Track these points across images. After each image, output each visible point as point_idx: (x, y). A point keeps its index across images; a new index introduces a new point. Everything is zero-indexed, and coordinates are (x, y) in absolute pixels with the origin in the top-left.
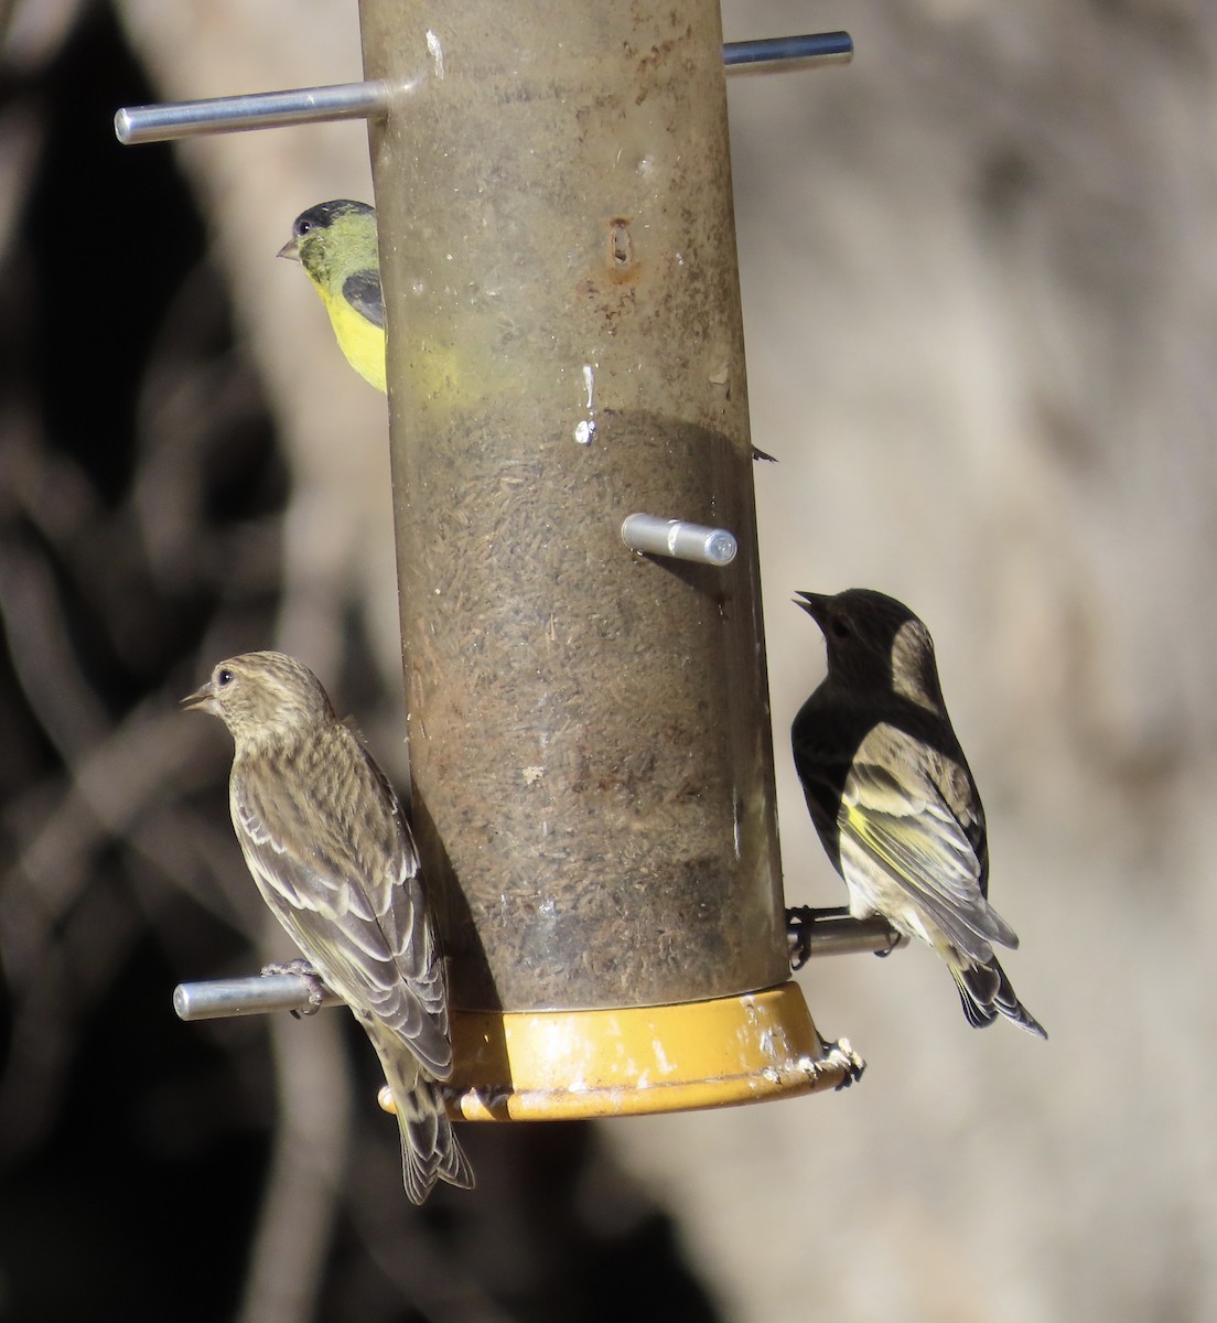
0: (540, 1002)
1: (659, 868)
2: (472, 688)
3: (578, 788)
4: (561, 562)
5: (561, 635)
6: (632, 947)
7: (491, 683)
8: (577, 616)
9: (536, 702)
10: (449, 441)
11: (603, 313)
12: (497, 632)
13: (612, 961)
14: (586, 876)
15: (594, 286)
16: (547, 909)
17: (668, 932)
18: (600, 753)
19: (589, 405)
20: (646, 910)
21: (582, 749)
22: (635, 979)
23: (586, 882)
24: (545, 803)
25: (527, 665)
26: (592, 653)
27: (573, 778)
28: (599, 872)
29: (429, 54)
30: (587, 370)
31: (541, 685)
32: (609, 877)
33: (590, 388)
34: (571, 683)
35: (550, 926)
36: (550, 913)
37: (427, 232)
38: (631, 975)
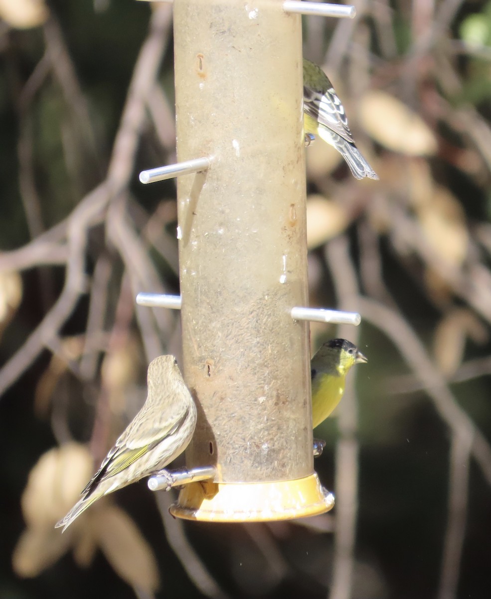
0: (260, 479)
1: (298, 431)
2: (239, 370)
3: (276, 404)
4: (273, 325)
5: (272, 350)
6: (290, 459)
7: (246, 368)
8: (278, 344)
9: (264, 374)
10: (233, 284)
11: (288, 237)
12: (250, 350)
13: (284, 464)
14: (277, 435)
15: (286, 228)
16: (265, 447)
17: (299, 453)
18: (283, 391)
19: (284, 270)
20: (294, 446)
21: (278, 390)
22: (291, 470)
23: (277, 436)
24: (265, 409)
25: (260, 361)
26: (282, 357)
27: (274, 400)
28: (282, 433)
29: (233, 148)
30: (284, 257)
31: (266, 368)
32: (284, 435)
33: (285, 264)
34: (275, 367)
35: (266, 452)
36: (266, 448)
37: (227, 211)
38: (290, 469)
